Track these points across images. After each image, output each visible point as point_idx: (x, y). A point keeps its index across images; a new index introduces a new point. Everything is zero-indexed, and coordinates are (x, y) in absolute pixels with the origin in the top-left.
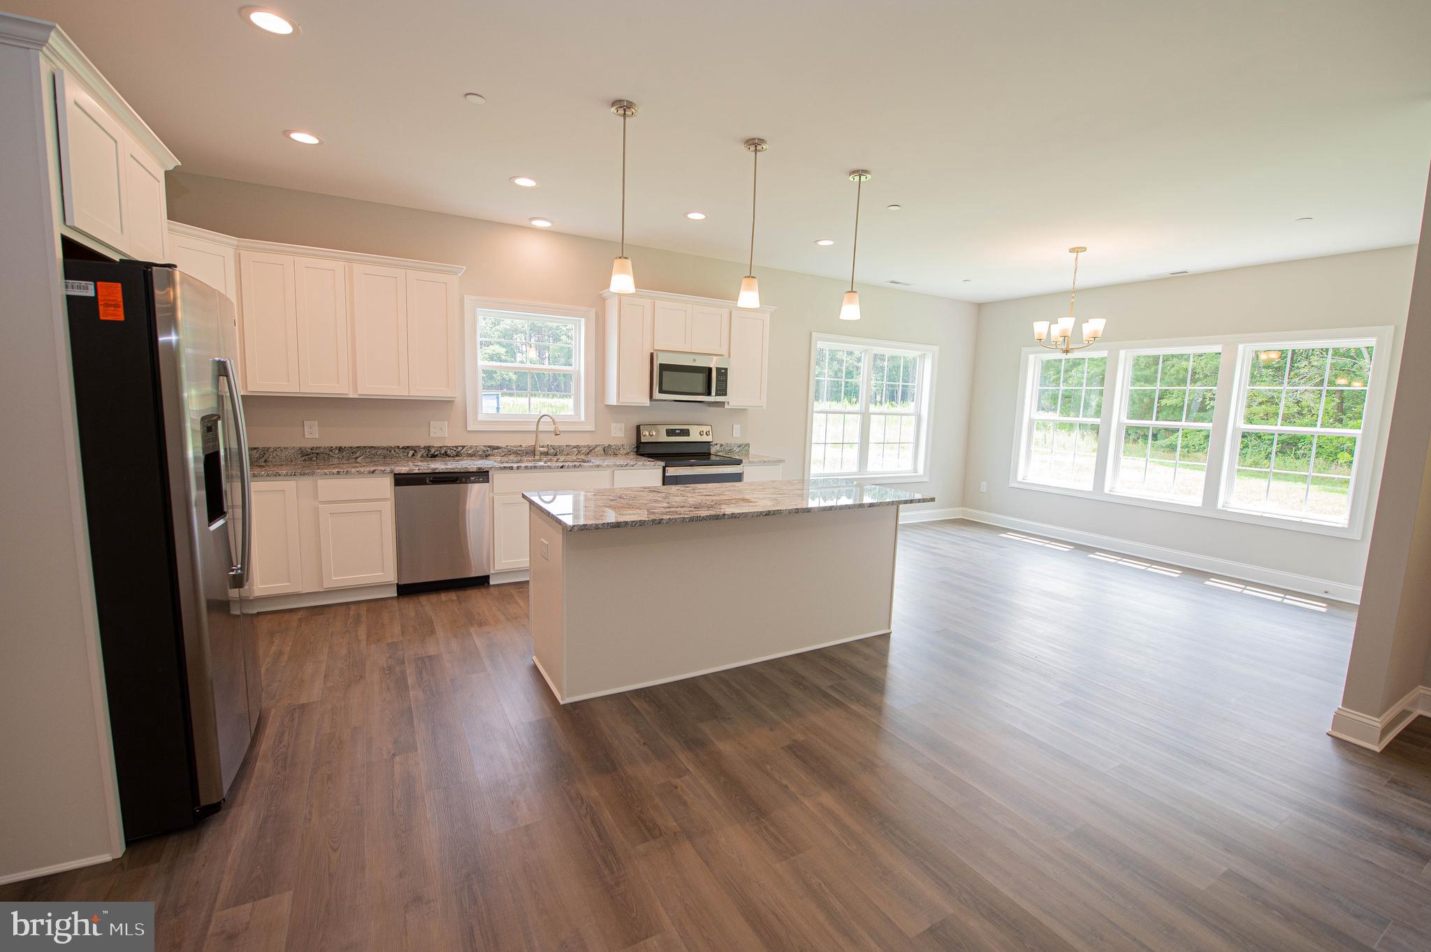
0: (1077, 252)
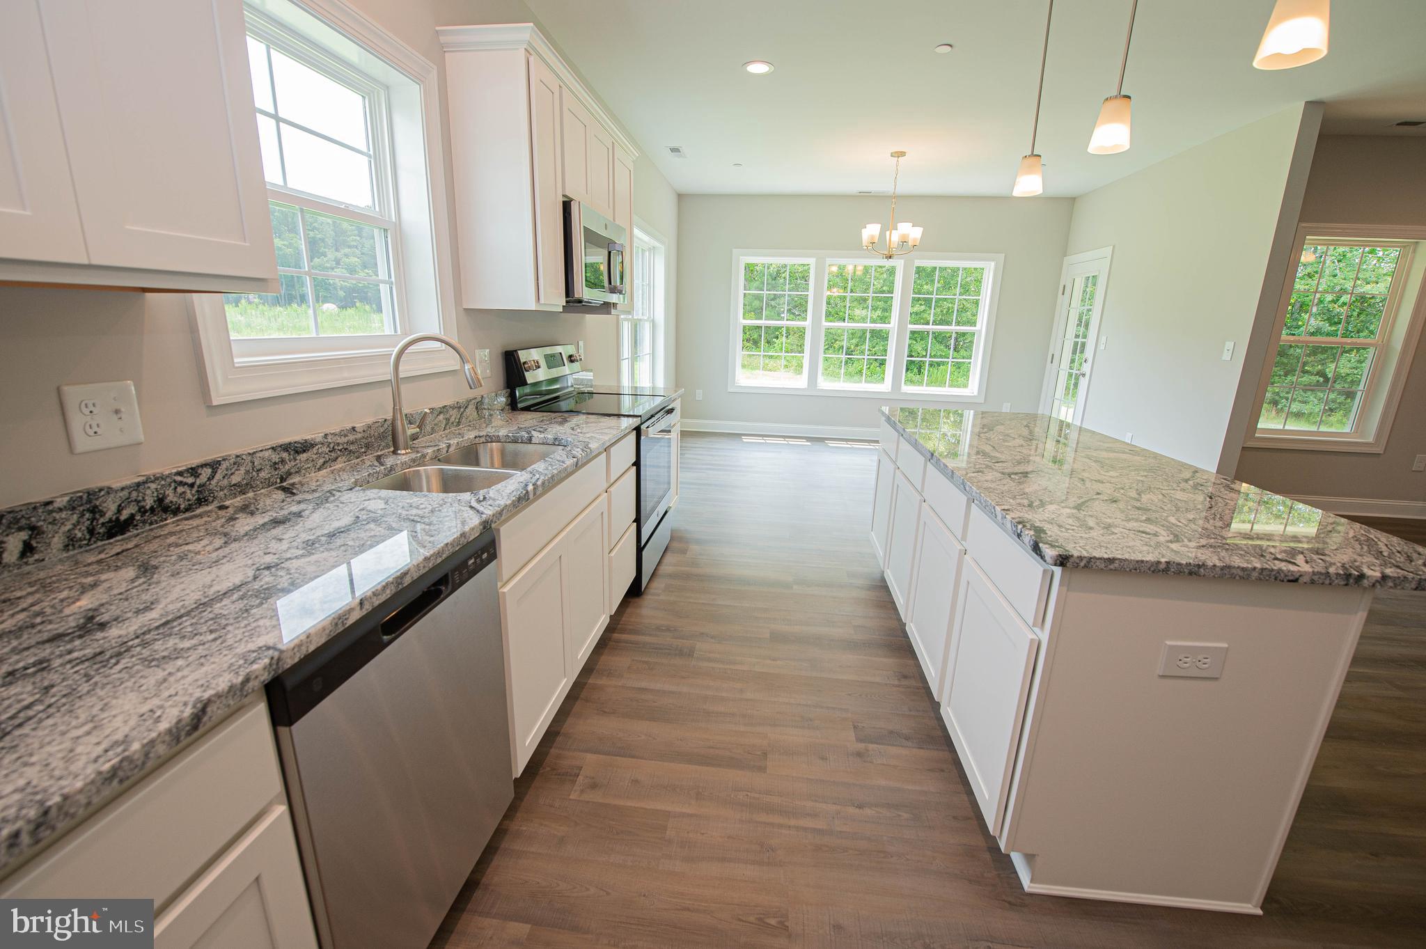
0: (898, 157)
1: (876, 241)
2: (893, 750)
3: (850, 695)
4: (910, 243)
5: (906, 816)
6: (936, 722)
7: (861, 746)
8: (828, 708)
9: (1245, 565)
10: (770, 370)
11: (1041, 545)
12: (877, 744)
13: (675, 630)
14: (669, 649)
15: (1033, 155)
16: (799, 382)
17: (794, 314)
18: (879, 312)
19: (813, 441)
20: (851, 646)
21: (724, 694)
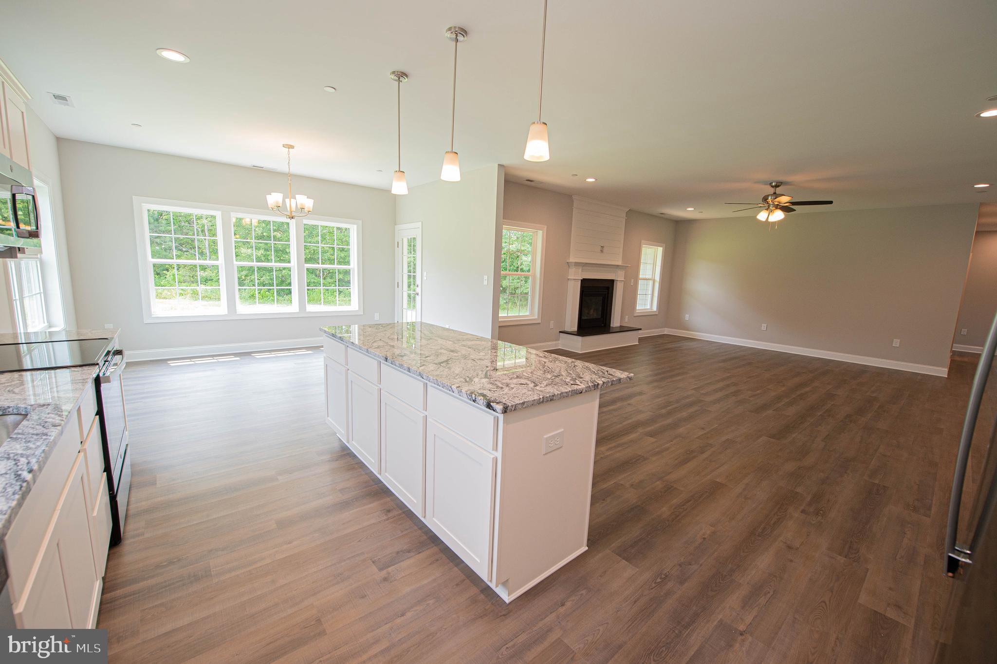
0: (289, 148)
1: (281, 205)
2: (404, 564)
3: (359, 541)
4: (306, 210)
5: (431, 602)
6: (420, 531)
7: (384, 573)
8: (349, 558)
9: (566, 391)
10: (164, 298)
11: (492, 404)
12: (393, 565)
13: (179, 560)
14: (180, 581)
15: (400, 171)
16: (218, 309)
17: (181, 250)
18: (262, 251)
19: (241, 356)
20: (344, 505)
21: (259, 593)
